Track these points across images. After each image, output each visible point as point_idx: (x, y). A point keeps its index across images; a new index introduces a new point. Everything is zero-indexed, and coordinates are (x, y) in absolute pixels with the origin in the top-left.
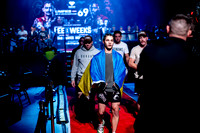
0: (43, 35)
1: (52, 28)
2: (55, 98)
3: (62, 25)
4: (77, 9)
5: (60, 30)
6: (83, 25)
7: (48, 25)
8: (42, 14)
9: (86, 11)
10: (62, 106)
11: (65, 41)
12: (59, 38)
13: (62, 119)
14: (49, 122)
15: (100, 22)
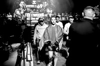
0: (20, 17)
1: (24, 14)
2: (26, 49)
3: (29, 12)
4: (37, 5)
5: (28, 15)
6: (40, 13)
7: (22, 13)
8: (19, 7)
9: (41, 6)
10: (29, 53)
11: (31, 20)
12: (28, 19)
13: (29, 59)
14: (23, 61)
15: (48, 11)
